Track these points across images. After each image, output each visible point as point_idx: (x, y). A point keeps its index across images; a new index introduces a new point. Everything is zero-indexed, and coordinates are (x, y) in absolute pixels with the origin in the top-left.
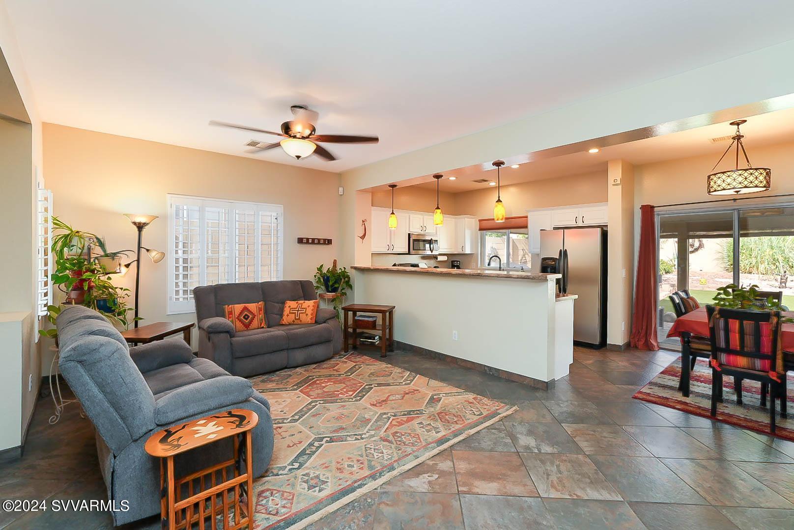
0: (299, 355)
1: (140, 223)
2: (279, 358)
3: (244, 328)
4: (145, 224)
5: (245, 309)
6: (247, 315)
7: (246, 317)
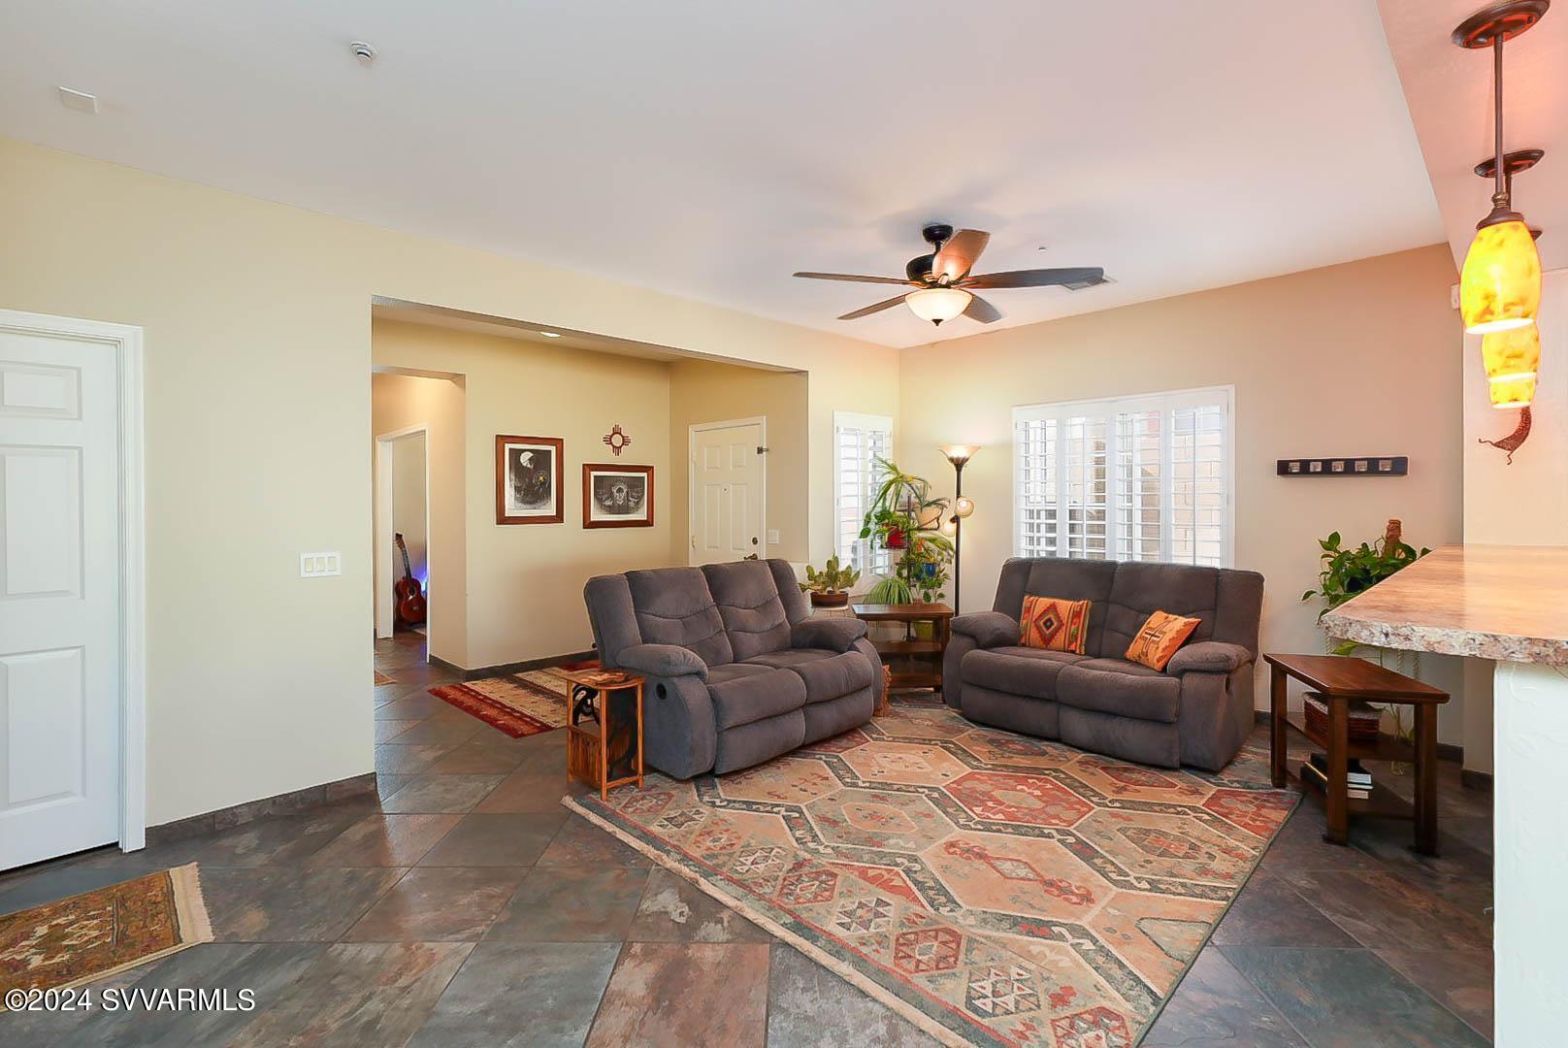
0: (1079, 725)
1: (958, 459)
2: (1036, 714)
3: (1041, 643)
4: (965, 460)
5: (1053, 608)
6: (1050, 627)
7: (1048, 623)
